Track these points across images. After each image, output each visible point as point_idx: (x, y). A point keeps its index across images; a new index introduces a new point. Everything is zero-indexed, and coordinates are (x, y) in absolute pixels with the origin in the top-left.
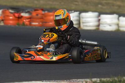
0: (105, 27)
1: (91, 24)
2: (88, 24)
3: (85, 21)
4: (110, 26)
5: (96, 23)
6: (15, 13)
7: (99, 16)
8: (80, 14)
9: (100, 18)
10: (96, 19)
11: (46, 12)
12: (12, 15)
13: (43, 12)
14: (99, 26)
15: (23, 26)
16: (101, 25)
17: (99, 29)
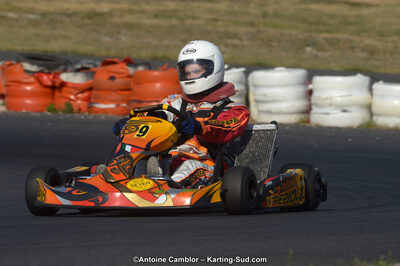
0: (327, 114)
1: (284, 106)
2: (273, 107)
3: (265, 95)
4: (344, 111)
5: (301, 104)
6: (41, 72)
7: (309, 80)
8: (247, 74)
9: (310, 86)
10: (301, 90)
11: (141, 68)
12: (32, 79)
13: (131, 70)
14: (308, 111)
15: (68, 115)
16: (315, 110)
17: (308, 121)
